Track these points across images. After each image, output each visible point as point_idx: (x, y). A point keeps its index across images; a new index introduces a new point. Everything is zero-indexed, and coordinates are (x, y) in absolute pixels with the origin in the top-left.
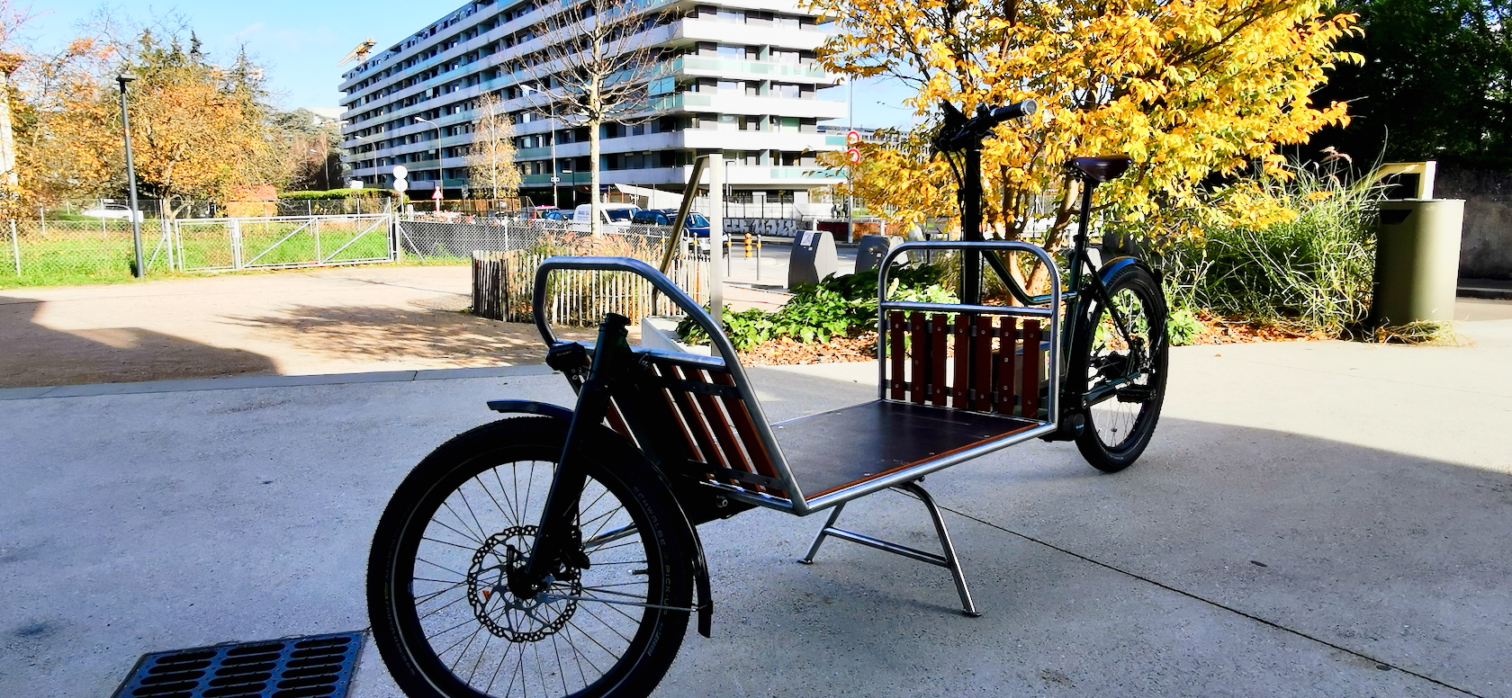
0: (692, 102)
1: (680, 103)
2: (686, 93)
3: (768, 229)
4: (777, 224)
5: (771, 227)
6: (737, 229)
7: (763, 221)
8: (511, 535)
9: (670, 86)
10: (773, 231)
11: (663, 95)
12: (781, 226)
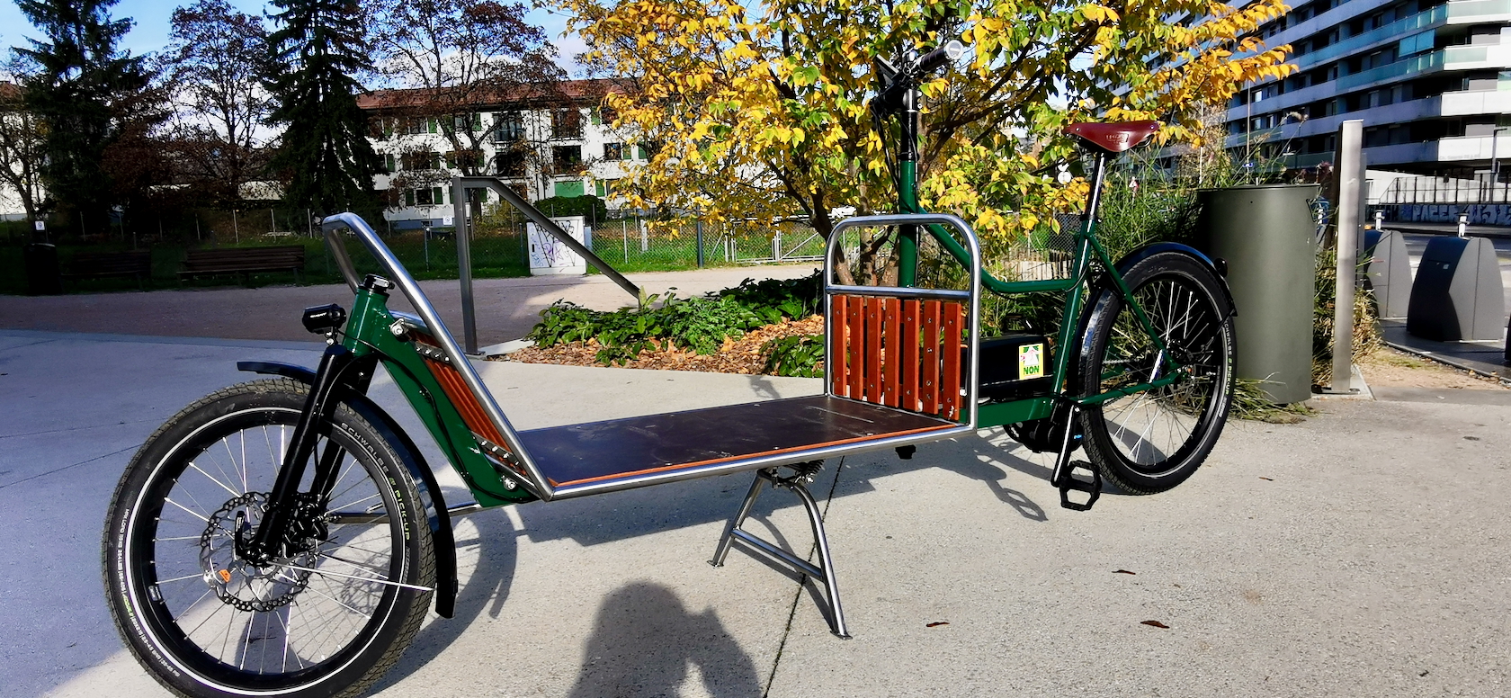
0: (1456, 58)
1: (1439, 62)
2: (1449, 49)
3: (1485, 216)
4: (1498, 211)
5: (1489, 214)
6: (1446, 218)
7: (1479, 207)
8: (231, 508)
9: (1428, 41)
10: (1492, 219)
11: (1417, 54)
12: (1503, 212)
